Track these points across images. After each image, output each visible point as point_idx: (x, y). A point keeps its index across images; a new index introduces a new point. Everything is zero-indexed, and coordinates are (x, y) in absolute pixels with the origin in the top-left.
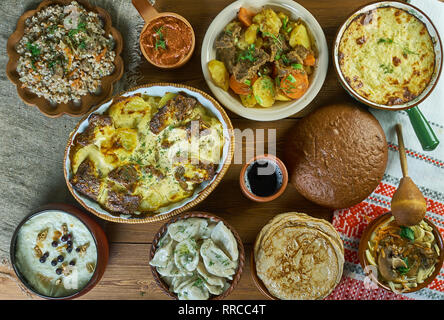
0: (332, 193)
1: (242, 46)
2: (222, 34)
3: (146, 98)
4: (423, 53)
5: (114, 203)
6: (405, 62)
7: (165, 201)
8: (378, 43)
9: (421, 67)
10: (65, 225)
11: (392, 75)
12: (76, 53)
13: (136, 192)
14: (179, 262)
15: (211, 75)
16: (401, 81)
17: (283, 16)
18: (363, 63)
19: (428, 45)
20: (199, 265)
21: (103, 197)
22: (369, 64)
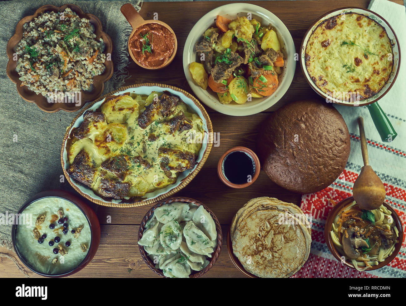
0: (299, 180)
1: (219, 49)
2: (202, 39)
3: (134, 97)
4: (382, 54)
5: (106, 190)
6: (365, 62)
7: (151, 187)
8: (341, 45)
9: (380, 66)
10: (61, 209)
11: (354, 74)
12: (71, 55)
13: (126, 180)
14: (164, 241)
15: (191, 75)
16: (362, 79)
17: (256, 22)
18: (328, 64)
19: (387, 46)
20: (182, 244)
21: (96, 184)
22: (333, 64)
